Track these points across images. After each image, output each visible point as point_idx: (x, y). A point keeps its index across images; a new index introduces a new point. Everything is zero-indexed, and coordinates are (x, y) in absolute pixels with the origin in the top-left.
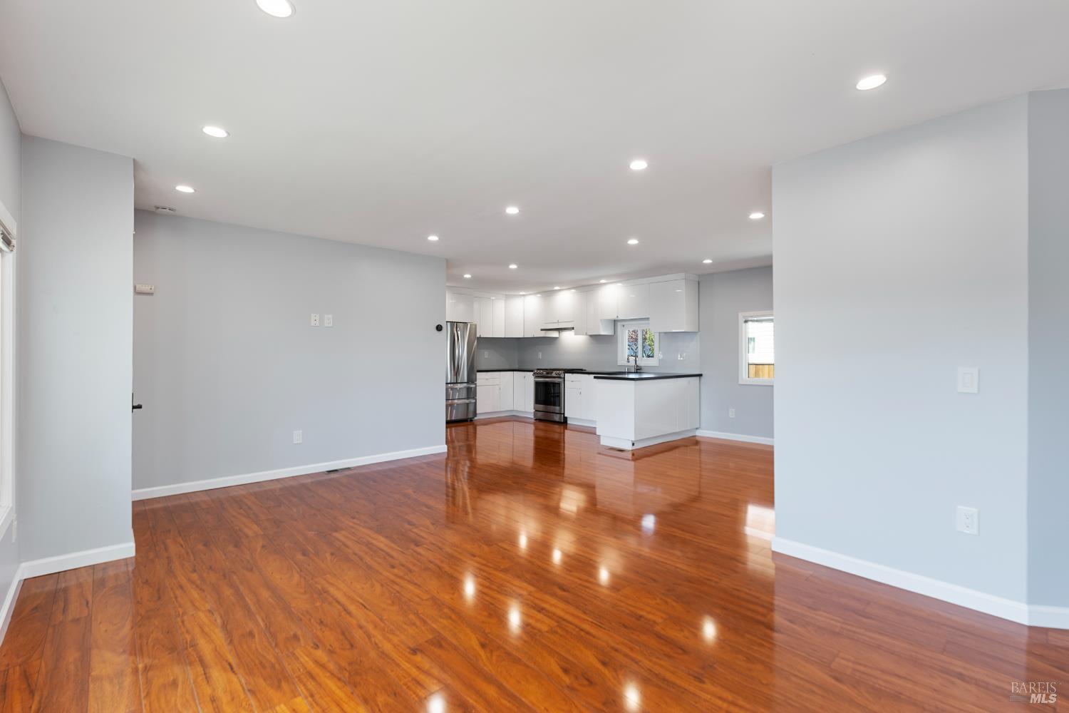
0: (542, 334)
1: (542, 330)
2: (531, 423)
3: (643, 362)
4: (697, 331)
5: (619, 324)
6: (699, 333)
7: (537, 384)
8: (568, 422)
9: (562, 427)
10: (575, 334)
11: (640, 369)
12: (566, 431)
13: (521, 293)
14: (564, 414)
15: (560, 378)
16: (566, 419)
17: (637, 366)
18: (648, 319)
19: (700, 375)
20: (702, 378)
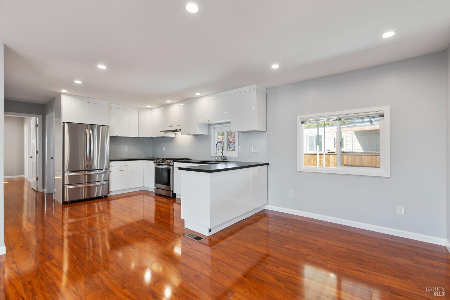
0: (162, 135)
1: (161, 132)
2: (153, 197)
3: (228, 154)
4: (266, 131)
5: (212, 127)
6: (266, 132)
7: (157, 170)
8: (177, 197)
9: (171, 201)
10: (182, 135)
11: (226, 159)
12: (174, 204)
13: (149, 106)
14: (173, 191)
15: (170, 165)
16: (174, 195)
17: (223, 157)
18: (229, 122)
19: (268, 164)
20: (269, 166)
